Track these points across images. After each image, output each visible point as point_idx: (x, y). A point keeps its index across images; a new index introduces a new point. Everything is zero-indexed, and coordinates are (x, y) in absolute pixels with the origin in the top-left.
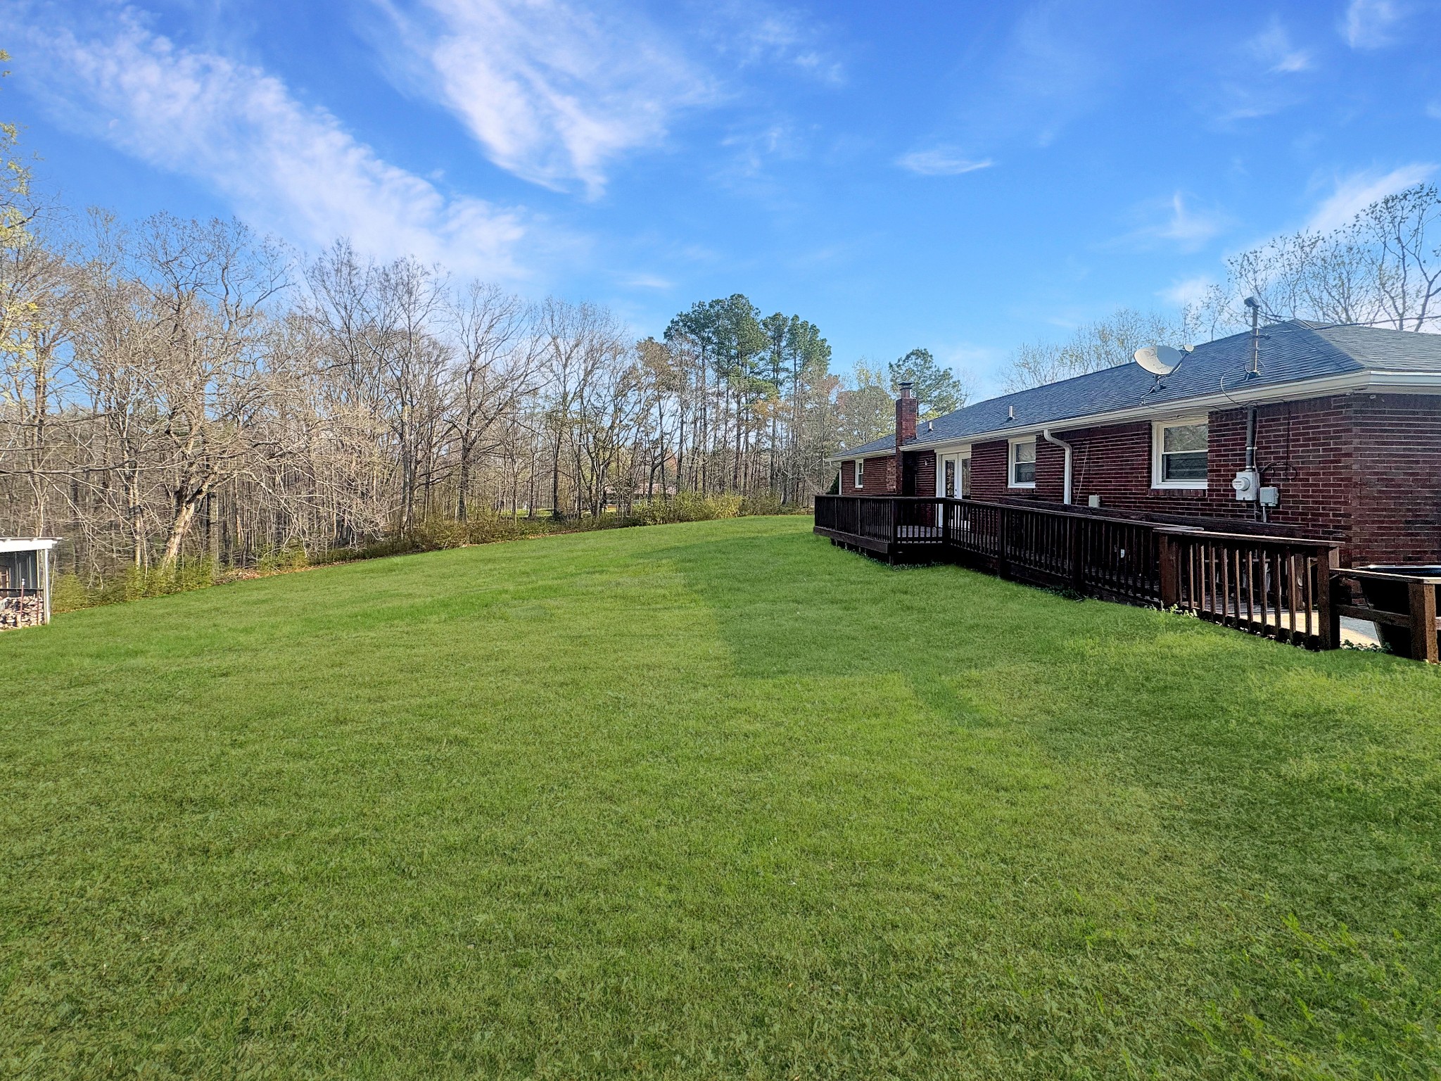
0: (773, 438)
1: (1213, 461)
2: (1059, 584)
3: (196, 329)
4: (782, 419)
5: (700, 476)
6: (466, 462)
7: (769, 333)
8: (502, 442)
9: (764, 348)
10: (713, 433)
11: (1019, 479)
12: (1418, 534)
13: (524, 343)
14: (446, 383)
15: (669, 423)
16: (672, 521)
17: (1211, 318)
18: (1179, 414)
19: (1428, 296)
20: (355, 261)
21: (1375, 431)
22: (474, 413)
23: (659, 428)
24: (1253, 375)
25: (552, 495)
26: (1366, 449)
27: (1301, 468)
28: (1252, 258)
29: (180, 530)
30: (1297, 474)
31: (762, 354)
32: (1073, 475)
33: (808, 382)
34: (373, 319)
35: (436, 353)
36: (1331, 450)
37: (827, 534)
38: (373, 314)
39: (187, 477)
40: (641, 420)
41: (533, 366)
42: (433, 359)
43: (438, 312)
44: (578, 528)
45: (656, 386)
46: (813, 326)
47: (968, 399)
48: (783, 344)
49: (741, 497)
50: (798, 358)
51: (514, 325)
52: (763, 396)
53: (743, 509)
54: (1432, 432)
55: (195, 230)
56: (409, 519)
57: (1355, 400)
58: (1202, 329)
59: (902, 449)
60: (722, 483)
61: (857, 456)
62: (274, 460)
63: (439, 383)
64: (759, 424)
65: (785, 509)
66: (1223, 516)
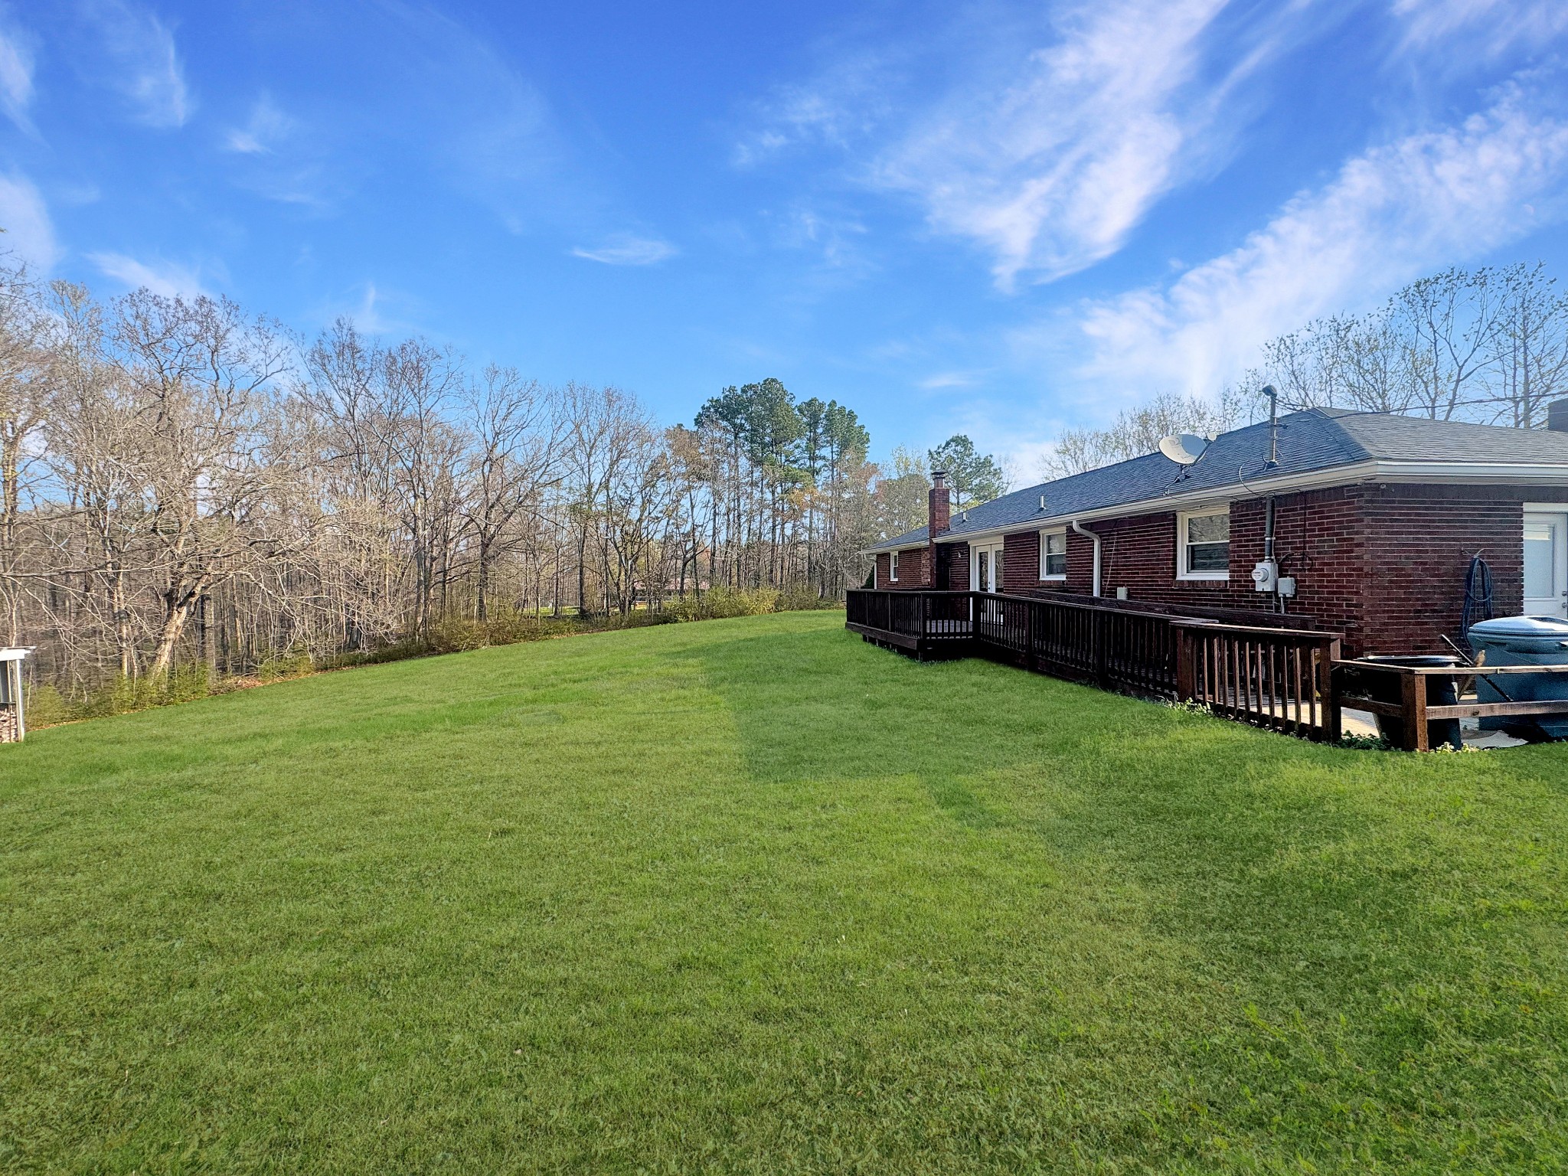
0: (810, 530)
1: (1234, 552)
2: (1084, 679)
3: (184, 417)
4: (818, 508)
5: (734, 571)
6: (485, 559)
7: (805, 420)
8: (523, 538)
9: (799, 436)
10: (746, 525)
11: (1050, 571)
12: (1426, 623)
13: (544, 431)
14: (463, 474)
15: (701, 515)
16: (704, 617)
17: (1250, 403)
18: (1201, 505)
19: (1458, 381)
20: (358, 343)
21: (1385, 521)
22: (492, 506)
23: (690, 520)
24: (1271, 465)
25: (578, 592)
26: (1377, 539)
27: (1316, 559)
28: (1288, 342)
29: (172, 636)
30: (1312, 565)
31: (798, 441)
32: (1102, 566)
33: (846, 471)
34: (380, 407)
35: (449, 442)
36: (1345, 540)
37: (859, 630)
38: (381, 401)
39: (177, 578)
40: (670, 513)
41: (555, 455)
42: (447, 449)
43: (452, 398)
44: (605, 627)
45: (686, 476)
46: (850, 412)
47: (1010, 487)
48: (820, 430)
49: (777, 592)
50: (835, 446)
51: (534, 412)
52: (798, 485)
53: (778, 606)
54: (1440, 521)
55: (180, 309)
56: (424, 621)
57: (1367, 489)
58: (1241, 413)
59: (935, 540)
60: (757, 577)
61: (891, 548)
62: (273, 558)
63: (454, 474)
64: (796, 515)
65: (822, 603)
66: (1243, 606)
